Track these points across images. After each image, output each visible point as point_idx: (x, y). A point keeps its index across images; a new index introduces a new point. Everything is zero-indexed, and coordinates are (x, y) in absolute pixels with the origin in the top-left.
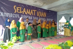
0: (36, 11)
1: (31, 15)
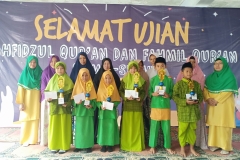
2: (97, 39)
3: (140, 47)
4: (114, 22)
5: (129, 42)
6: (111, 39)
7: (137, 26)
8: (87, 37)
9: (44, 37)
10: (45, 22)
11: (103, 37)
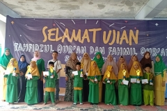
0: (100, 29)
2: (80, 41)
4: (90, 30)
5: (100, 43)
6: (89, 41)
7: (105, 32)
8: (73, 40)
9: (48, 39)
10: (49, 31)
11: (83, 40)
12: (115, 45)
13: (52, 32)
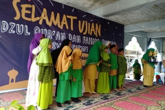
0: (76, 18)
1: (62, 28)
2: (59, 26)
3: (82, 35)
4: (68, 17)
5: (76, 32)
7: (80, 22)
8: (53, 24)
10: (22, 6)
11: (62, 25)
12: (88, 35)
13: (27, 9)
